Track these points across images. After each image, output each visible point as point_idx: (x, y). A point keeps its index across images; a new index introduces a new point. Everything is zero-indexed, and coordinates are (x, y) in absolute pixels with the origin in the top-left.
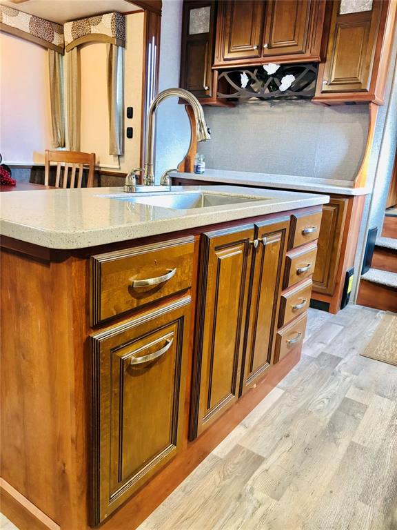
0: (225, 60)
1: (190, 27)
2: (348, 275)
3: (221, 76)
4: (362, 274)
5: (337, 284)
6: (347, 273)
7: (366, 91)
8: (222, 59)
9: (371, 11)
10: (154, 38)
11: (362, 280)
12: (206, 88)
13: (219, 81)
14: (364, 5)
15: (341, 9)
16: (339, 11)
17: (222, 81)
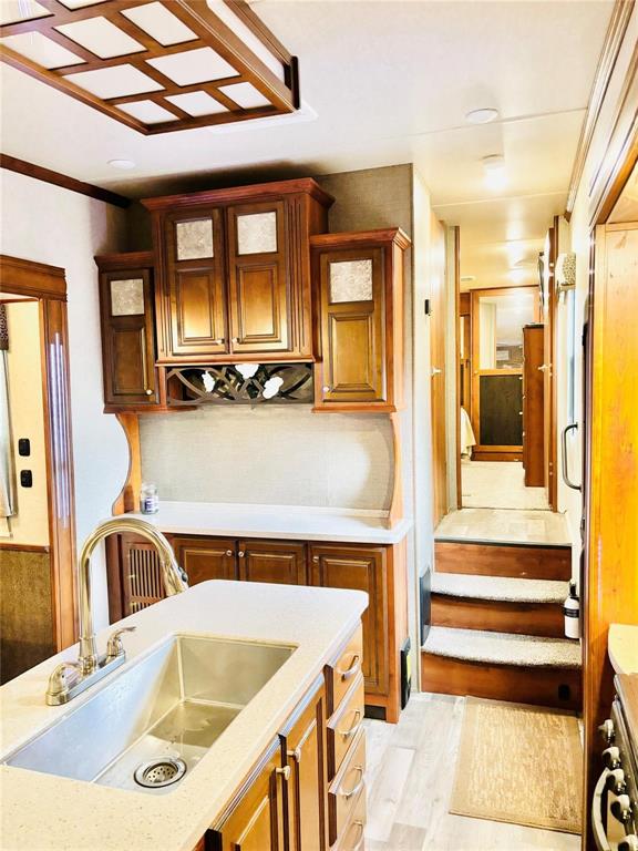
0: (174, 355)
1: (113, 305)
2: (403, 655)
3: (171, 374)
4: (422, 645)
5: (391, 676)
6: (402, 652)
7: (383, 401)
8: (170, 354)
9: (372, 301)
10: (57, 335)
11: (423, 653)
12: (149, 392)
13: (168, 382)
14: (362, 292)
15: (332, 295)
16: (329, 298)
17: (173, 381)
